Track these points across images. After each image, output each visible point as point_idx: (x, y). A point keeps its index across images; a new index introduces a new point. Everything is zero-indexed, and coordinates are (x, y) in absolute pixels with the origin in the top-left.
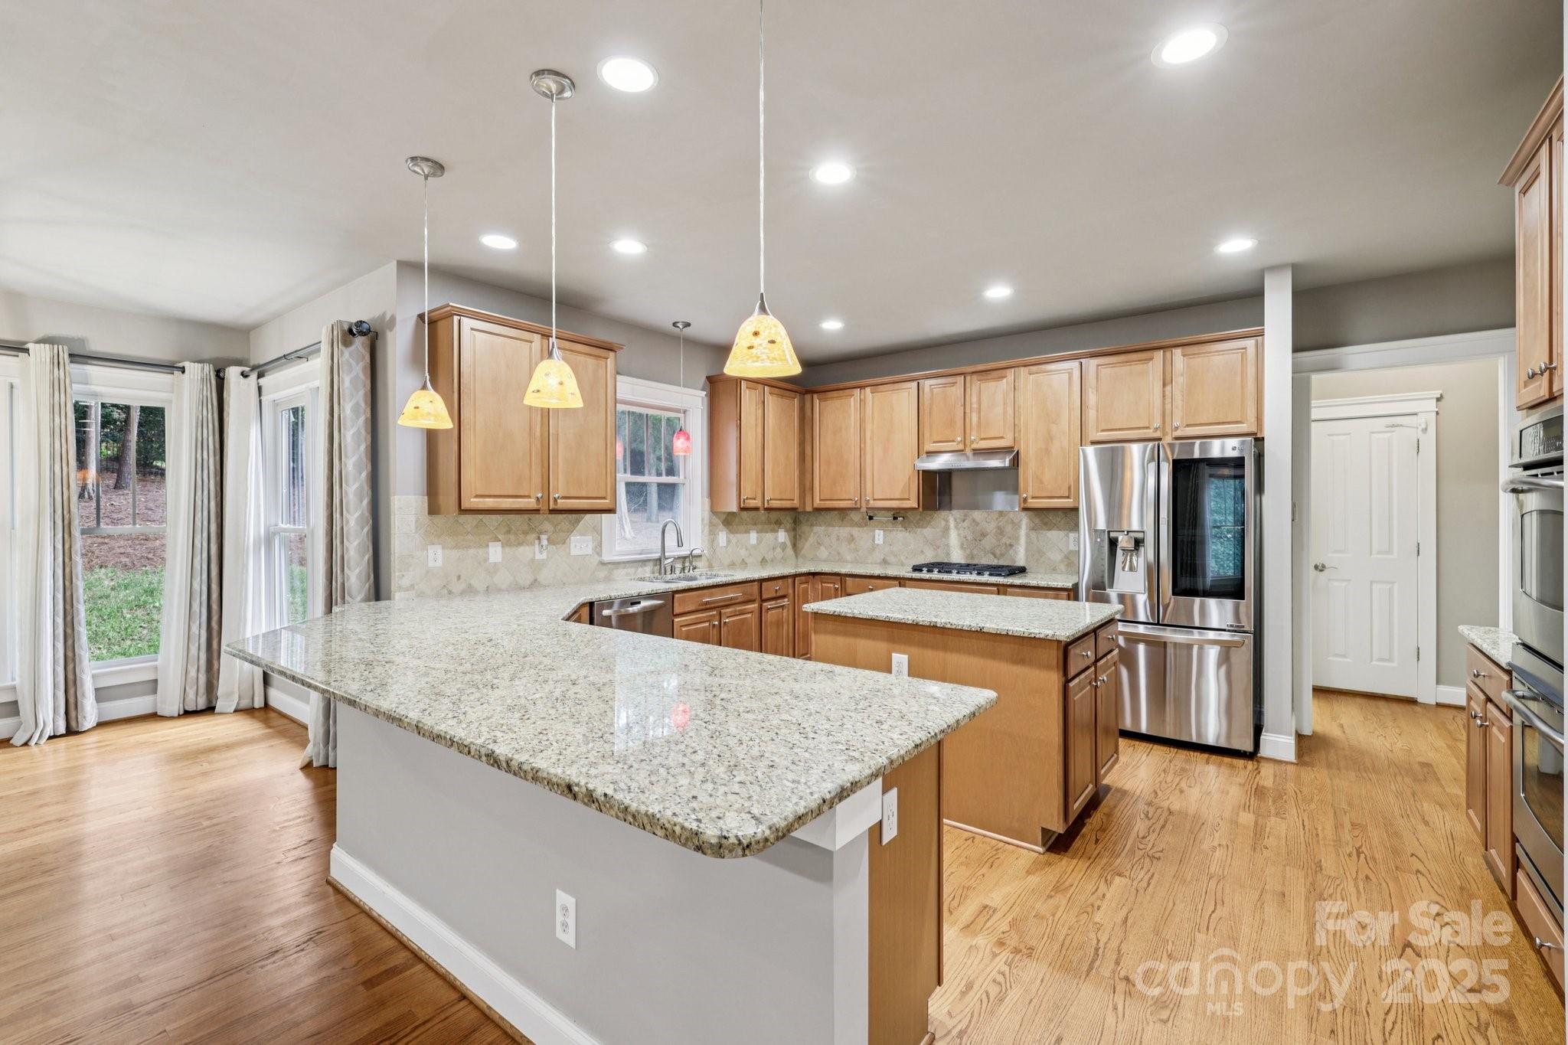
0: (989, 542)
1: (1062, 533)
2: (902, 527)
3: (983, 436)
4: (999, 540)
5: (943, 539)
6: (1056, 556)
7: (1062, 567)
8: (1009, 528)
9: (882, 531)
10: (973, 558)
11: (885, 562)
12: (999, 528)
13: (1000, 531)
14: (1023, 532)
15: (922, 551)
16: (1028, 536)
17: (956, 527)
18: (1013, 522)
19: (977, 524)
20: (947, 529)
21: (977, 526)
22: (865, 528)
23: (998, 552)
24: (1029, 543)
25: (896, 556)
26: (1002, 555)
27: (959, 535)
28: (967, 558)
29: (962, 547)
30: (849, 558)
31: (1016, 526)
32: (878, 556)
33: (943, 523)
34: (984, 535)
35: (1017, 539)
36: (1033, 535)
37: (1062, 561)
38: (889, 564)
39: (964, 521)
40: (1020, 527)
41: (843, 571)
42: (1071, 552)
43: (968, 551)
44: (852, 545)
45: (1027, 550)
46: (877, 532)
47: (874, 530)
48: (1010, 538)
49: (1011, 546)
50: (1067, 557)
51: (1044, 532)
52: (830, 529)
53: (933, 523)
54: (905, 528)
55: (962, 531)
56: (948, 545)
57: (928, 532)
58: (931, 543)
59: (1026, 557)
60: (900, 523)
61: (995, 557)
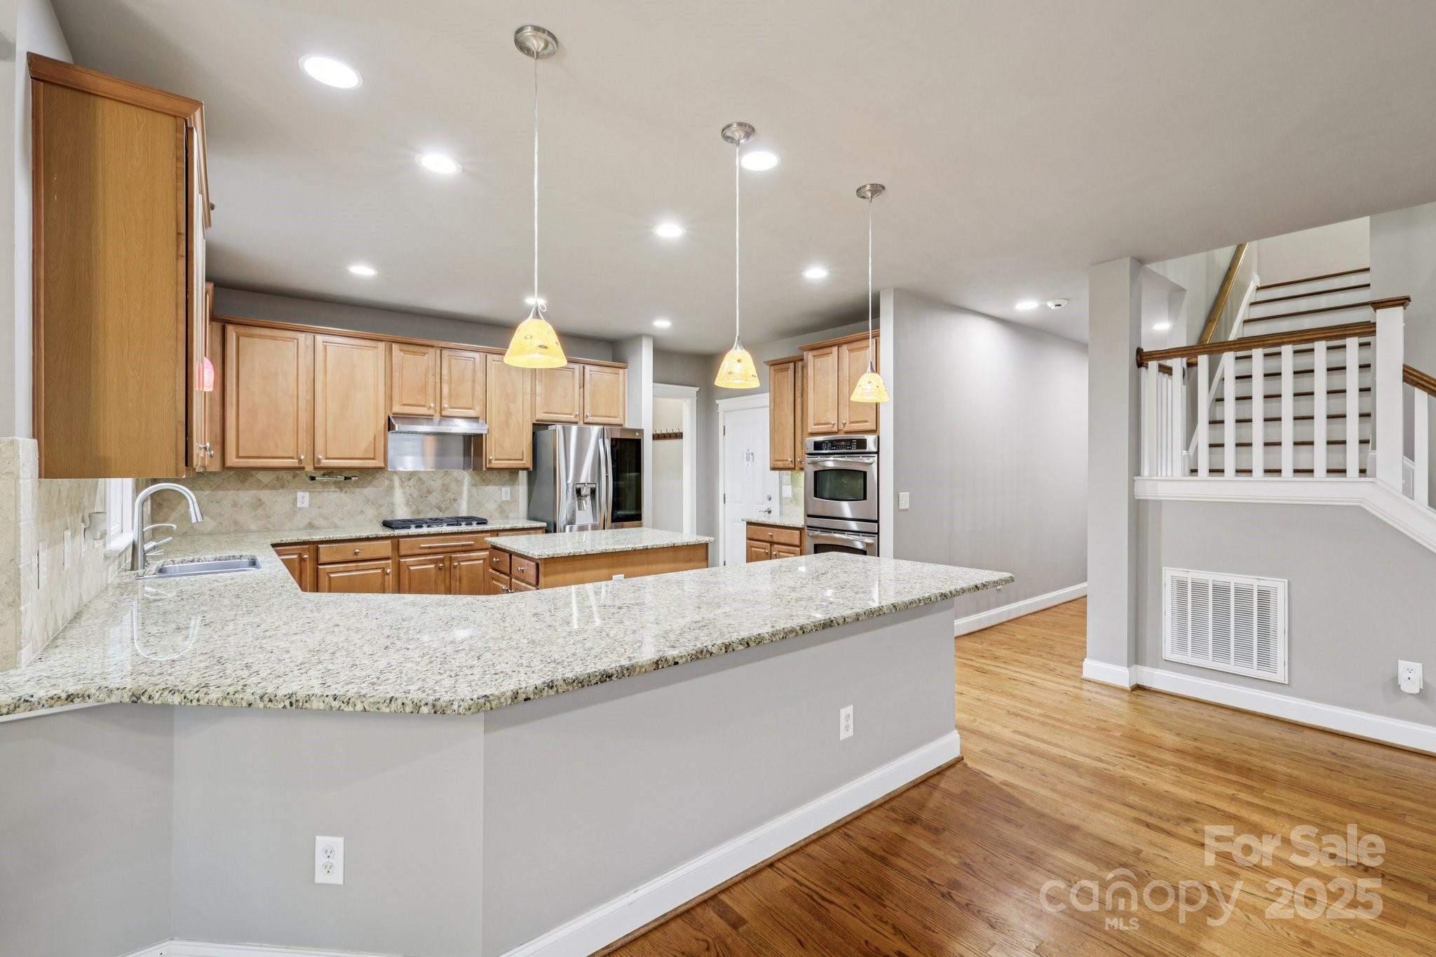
0: (434, 498)
1: (496, 488)
2: (336, 487)
3: (453, 404)
4: (443, 496)
5: (387, 498)
7: (497, 514)
8: (453, 486)
9: (308, 493)
10: (418, 513)
11: (311, 526)
12: (444, 485)
13: (445, 488)
14: (465, 488)
15: (362, 511)
16: (469, 491)
17: (401, 486)
18: (457, 480)
20: (391, 488)
21: (423, 484)
22: (281, 491)
23: (443, 506)
24: (470, 496)
25: (326, 518)
26: (447, 508)
27: (404, 493)
28: (413, 513)
29: (407, 504)
30: (254, 527)
31: (459, 482)
32: (301, 520)
33: (387, 482)
34: (429, 492)
35: (460, 494)
36: (474, 490)
37: (496, 510)
38: (317, 528)
39: (410, 479)
40: (462, 484)
41: (316, 537)
43: (414, 508)
44: (260, 511)
45: (469, 502)
46: (300, 494)
47: (296, 492)
48: (454, 493)
49: (455, 500)
50: (500, 506)
51: (484, 487)
52: (220, 493)
53: (375, 482)
54: (340, 488)
55: (407, 490)
56: (392, 504)
57: (369, 491)
58: (372, 503)
59: (469, 509)
60: (336, 484)
61: (440, 511)
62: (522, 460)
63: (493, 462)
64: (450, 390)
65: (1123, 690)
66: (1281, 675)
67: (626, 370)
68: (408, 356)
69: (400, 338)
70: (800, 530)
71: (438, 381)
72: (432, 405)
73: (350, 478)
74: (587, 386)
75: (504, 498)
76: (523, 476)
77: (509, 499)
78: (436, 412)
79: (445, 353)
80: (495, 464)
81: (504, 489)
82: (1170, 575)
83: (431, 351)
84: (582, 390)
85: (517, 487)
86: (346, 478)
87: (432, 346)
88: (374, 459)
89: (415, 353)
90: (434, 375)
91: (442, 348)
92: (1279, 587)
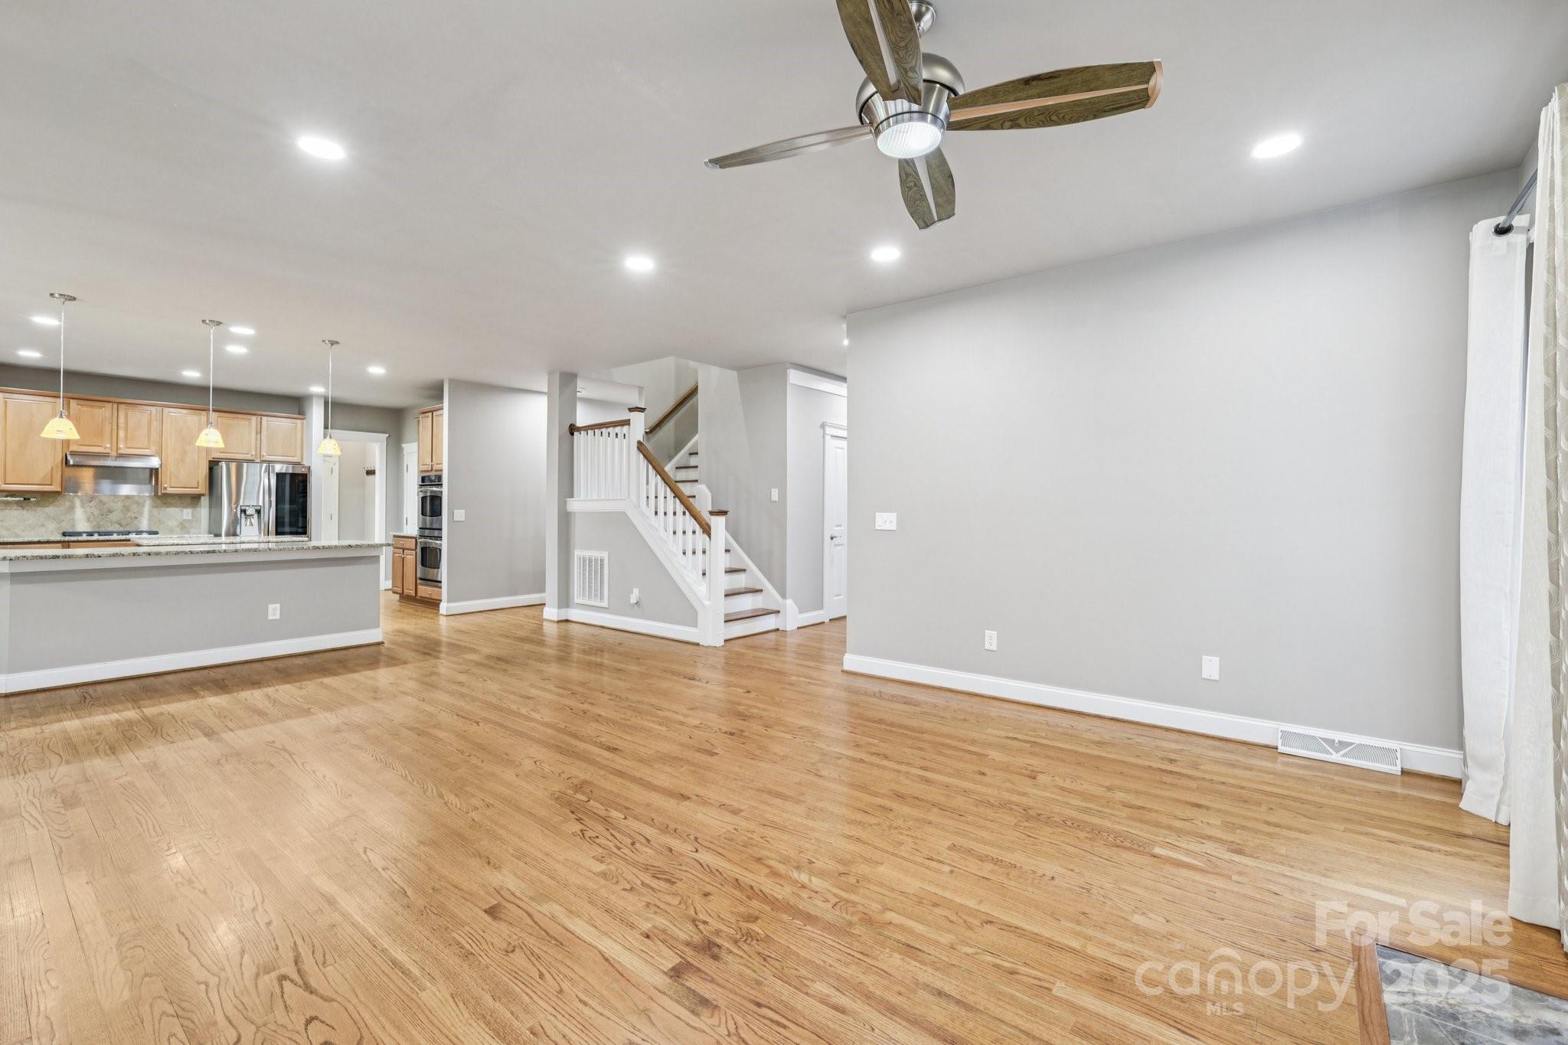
0: (115, 516)
1: (178, 510)
2: (18, 506)
3: (129, 445)
4: (124, 515)
5: (68, 515)
6: (173, 523)
7: (177, 529)
8: (134, 507)
10: (99, 527)
12: (125, 506)
13: (126, 509)
14: (147, 510)
16: (150, 511)
17: (82, 505)
18: (138, 504)
19: (104, 504)
20: (72, 508)
23: (123, 522)
24: (151, 516)
26: (127, 525)
27: (85, 512)
28: (93, 526)
29: (88, 520)
33: (68, 503)
34: (110, 511)
35: (141, 514)
36: (155, 511)
39: (90, 502)
40: (143, 506)
42: (185, 520)
43: (95, 523)
51: (165, 510)
53: (57, 503)
54: (21, 507)
55: (88, 510)
56: (73, 519)
57: (50, 510)
58: (53, 519)
59: (150, 525)
60: (17, 503)
61: (121, 526)
62: (197, 488)
63: (168, 489)
64: (126, 435)
65: (555, 622)
66: (605, 604)
67: (305, 421)
68: (85, 409)
69: (76, 396)
70: (415, 538)
71: (115, 427)
72: (108, 446)
73: (29, 499)
74: (264, 433)
75: (185, 517)
76: (205, 501)
77: (190, 518)
78: (112, 450)
79: (122, 407)
80: (170, 490)
81: (185, 510)
82: (578, 553)
83: (107, 404)
84: (259, 436)
85: (198, 509)
86: (25, 499)
87: (109, 402)
88: (51, 485)
89: (92, 406)
90: (111, 423)
91: (118, 403)
92: (605, 555)
